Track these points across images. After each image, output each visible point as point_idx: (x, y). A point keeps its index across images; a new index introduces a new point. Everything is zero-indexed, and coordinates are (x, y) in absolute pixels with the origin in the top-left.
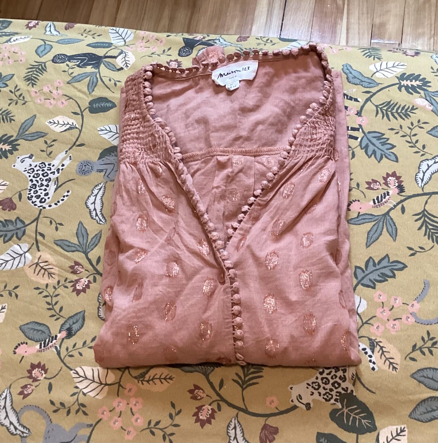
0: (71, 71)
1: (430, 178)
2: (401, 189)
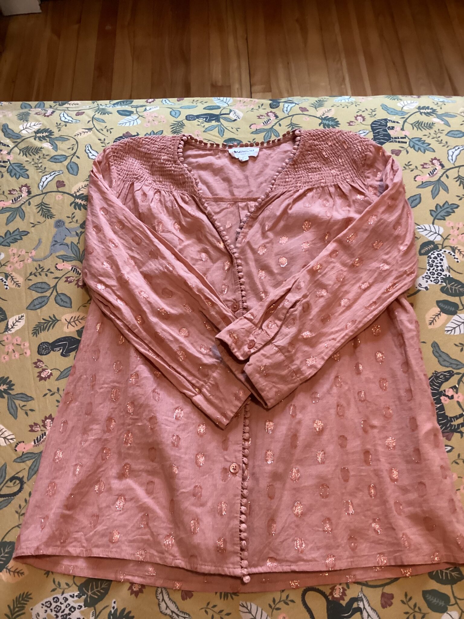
0: (203, 125)
1: (456, 159)
2: (442, 166)
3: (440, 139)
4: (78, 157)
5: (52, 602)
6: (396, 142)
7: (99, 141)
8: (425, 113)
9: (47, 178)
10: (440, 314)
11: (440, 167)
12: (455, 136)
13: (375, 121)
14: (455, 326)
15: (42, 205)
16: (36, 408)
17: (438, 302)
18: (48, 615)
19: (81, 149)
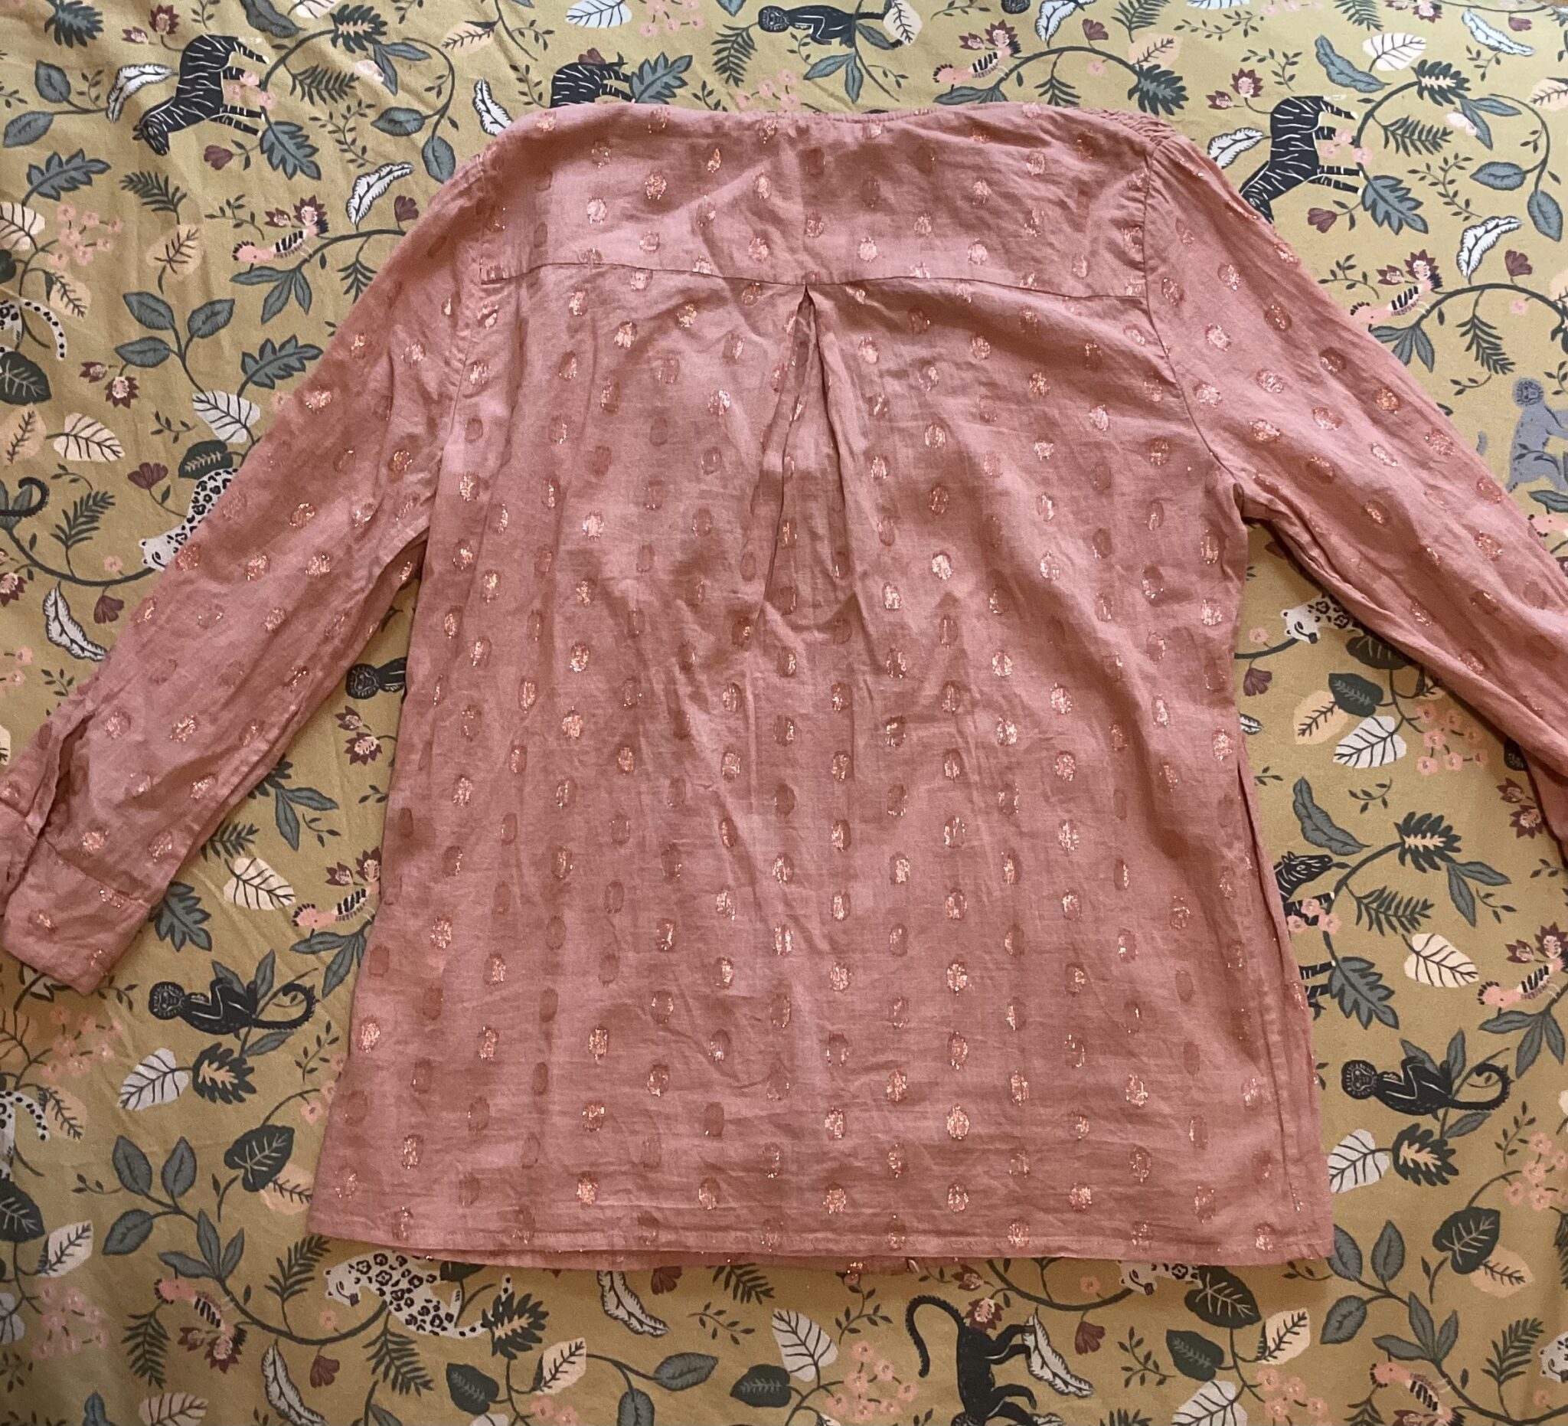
0: (804, 51)
1: (1480, 261)
3: (1451, 189)
4: (454, 124)
5: (372, 1262)
6: (1329, 182)
7: (513, 75)
8: (1431, 90)
9: (370, 187)
10: (1331, 710)
11: (1429, 285)
12: (1498, 182)
13: (1287, 102)
14: (1362, 745)
15: (356, 271)
16: (341, 826)
17: (1333, 678)
18: (364, 1290)
19: (463, 95)
